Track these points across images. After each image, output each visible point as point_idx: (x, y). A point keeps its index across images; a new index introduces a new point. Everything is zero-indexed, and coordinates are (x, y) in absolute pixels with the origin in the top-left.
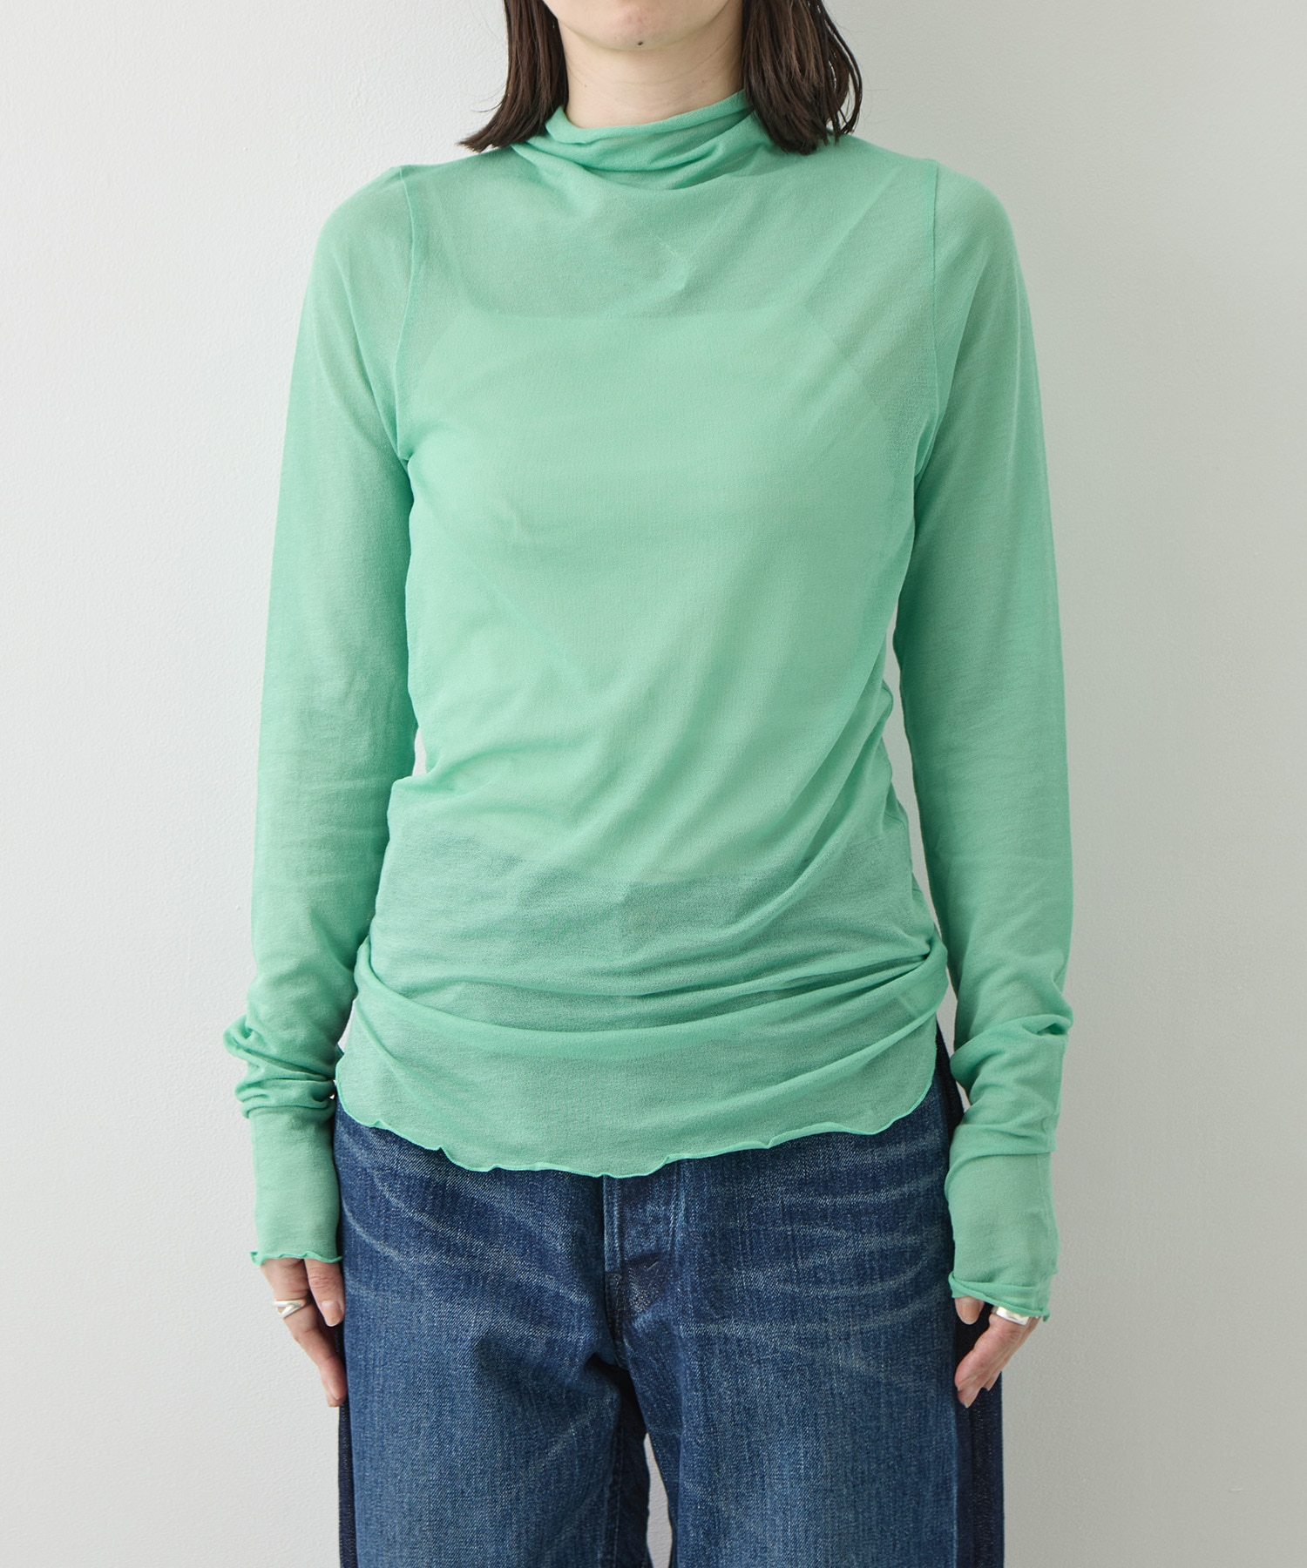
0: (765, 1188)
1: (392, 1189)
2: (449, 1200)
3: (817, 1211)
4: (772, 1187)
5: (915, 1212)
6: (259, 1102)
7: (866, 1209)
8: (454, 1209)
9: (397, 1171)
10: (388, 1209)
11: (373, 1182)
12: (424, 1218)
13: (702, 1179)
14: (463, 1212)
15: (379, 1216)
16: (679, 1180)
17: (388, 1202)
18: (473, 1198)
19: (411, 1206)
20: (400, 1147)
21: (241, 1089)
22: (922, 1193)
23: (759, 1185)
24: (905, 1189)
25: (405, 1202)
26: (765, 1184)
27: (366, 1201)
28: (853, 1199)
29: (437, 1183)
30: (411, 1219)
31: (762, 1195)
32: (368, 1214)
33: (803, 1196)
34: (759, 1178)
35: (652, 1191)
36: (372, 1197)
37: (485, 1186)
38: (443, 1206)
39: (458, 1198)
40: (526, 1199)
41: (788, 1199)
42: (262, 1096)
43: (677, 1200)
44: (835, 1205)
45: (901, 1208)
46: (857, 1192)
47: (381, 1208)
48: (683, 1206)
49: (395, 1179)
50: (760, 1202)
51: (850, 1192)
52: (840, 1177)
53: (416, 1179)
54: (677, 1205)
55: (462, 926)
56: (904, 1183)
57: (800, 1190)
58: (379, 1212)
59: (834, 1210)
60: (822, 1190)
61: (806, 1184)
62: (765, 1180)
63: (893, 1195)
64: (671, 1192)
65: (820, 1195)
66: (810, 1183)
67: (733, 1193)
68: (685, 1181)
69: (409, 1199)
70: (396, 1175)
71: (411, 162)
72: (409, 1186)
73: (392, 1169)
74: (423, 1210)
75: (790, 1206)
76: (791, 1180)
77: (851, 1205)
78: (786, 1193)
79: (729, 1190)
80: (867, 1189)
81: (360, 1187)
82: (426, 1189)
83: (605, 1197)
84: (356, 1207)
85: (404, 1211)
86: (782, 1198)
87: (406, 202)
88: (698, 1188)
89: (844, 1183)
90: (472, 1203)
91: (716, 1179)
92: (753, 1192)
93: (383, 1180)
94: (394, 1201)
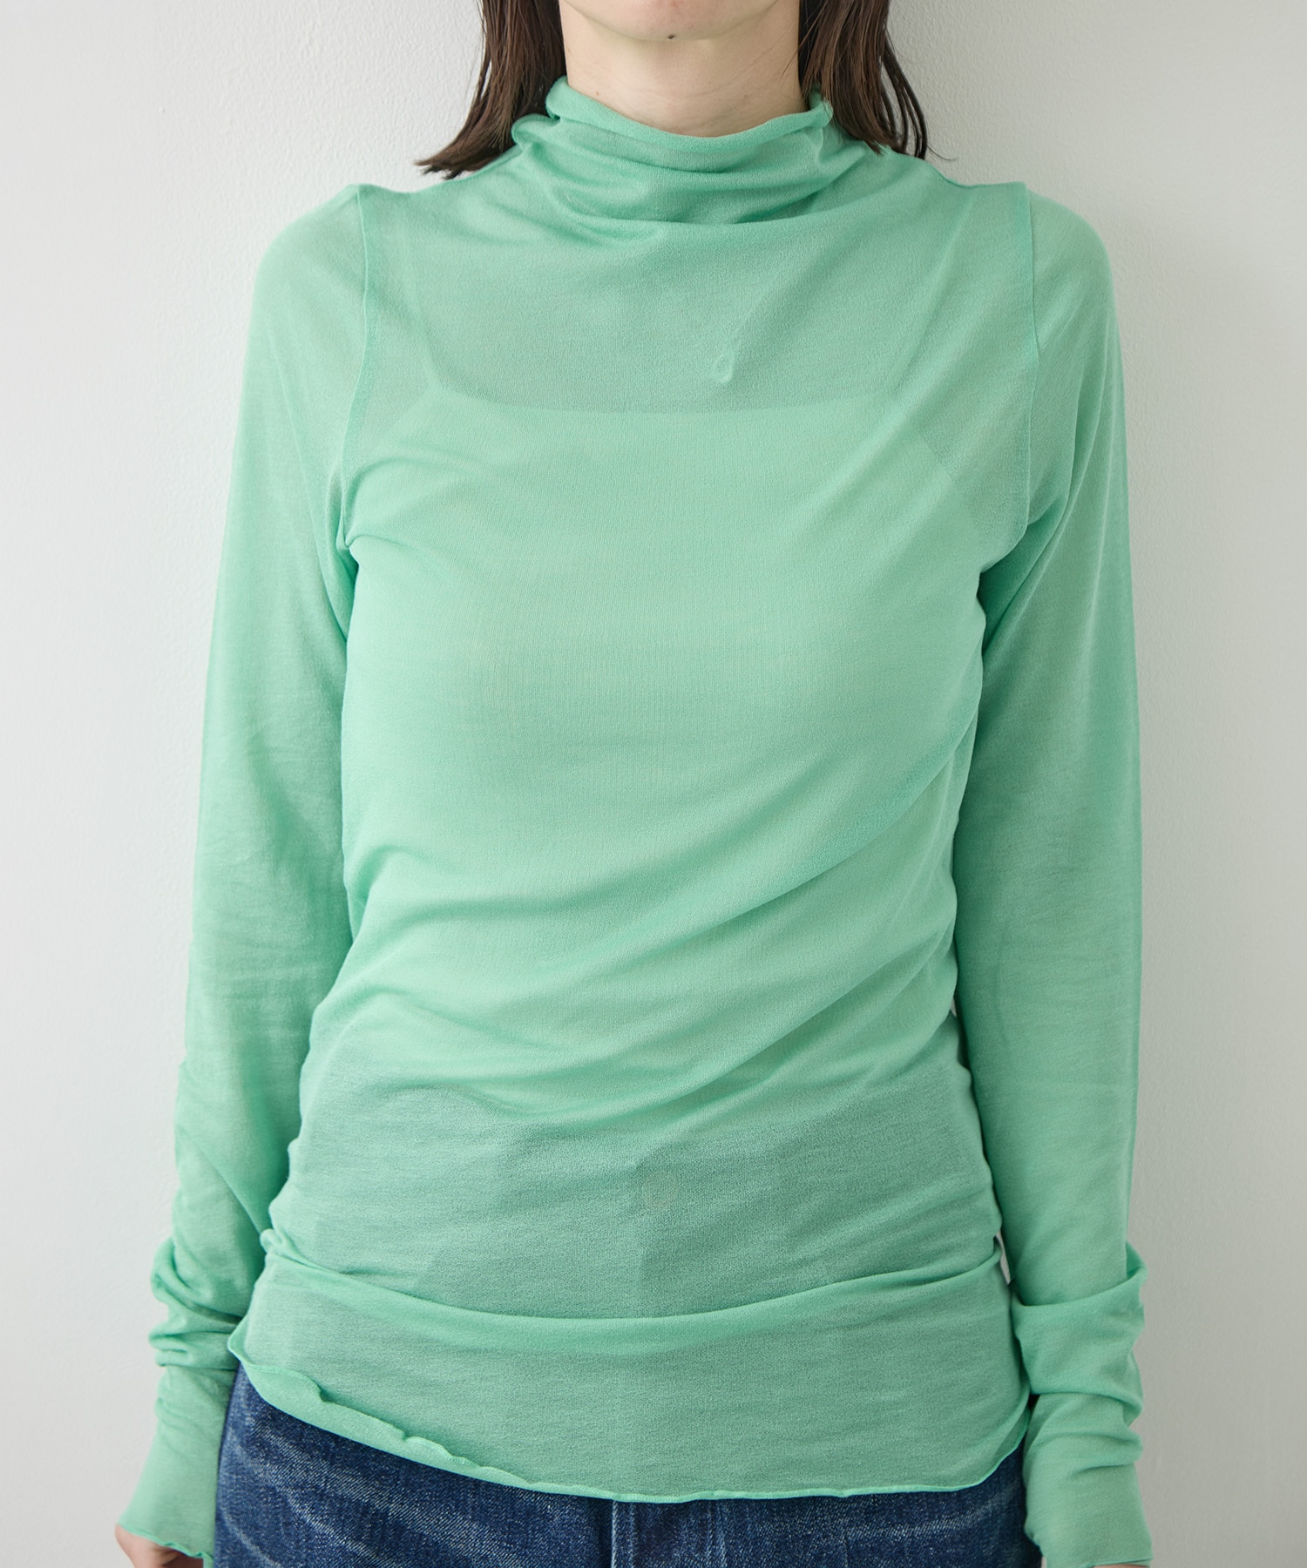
0: (823, 1521)
1: (315, 1510)
2: (391, 1532)
3: (891, 1546)
4: (832, 1520)
5: (997, 1533)
6: (177, 1358)
7: (952, 1538)
8: (397, 1544)
9: (325, 1490)
10: (309, 1538)
11: (287, 1504)
12: (361, 1549)
13: (743, 1515)
14: (407, 1549)
15: (298, 1547)
16: (714, 1519)
17: (309, 1527)
18: (422, 1535)
19: (343, 1532)
20: (332, 1464)
21: (157, 1337)
22: (1005, 1508)
23: (816, 1518)
24: (989, 1507)
25: (334, 1527)
26: (823, 1516)
27: (279, 1529)
28: (935, 1527)
29: (377, 1510)
30: (342, 1548)
31: (820, 1530)
32: (282, 1545)
33: (871, 1528)
34: (815, 1508)
35: (679, 1535)
36: (287, 1524)
37: (439, 1520)
38: (383, 1538)
39: (402, 1531)
40: (501, 1541)
41: (854, 1534)
42: (182, 1351)
43: (714, 1544)
44: (913, 1537)
45: (985, 1531)
46: (940, 1518)
47: (300, 1537)
48: (723, 1551)
49: (321, 1500)
50: (819, 1539)
51: (931, 1518)
52: (917, 1501)
53: (350, 1502)
54: (715, 1550)
55: (415, 1176)
56: (987, 1500)
57: (868, 1520)
58: (298, 1541)
59: (913, 1543)
60: (894, 1518)
61: (874, 1512)
62: (822, 1511)
63: (978, 1517)
64: (705, 1535)
65: (893, 1526)
66: (879, 1511)
67: (785, 1531)
68: (722, 1519)
69: (340, 1525)
70: (322, 1495)
71: (374, 182)
72: (340, 1510)
73: (317, 1487)
74: (358, 1539)
75: (856, 1543)
76: (856, 1509)
77: (933, 1535)
78: (851, 1526)
79: (780, 1526)
80: (952, 1513)
81: (267, 1512)
82: (363, 1514)
83: (614, 1548)
84: (266, 1538)
85: (333, 1539)
86: (845, 1532)
87: (362, 240)
88: (740, 1527)
89: (922, 1507)
90: (420, 1539)
91: (762, 1514)
92: (809, 1528)
93: (302, 1500)
94: (318, 1526)
